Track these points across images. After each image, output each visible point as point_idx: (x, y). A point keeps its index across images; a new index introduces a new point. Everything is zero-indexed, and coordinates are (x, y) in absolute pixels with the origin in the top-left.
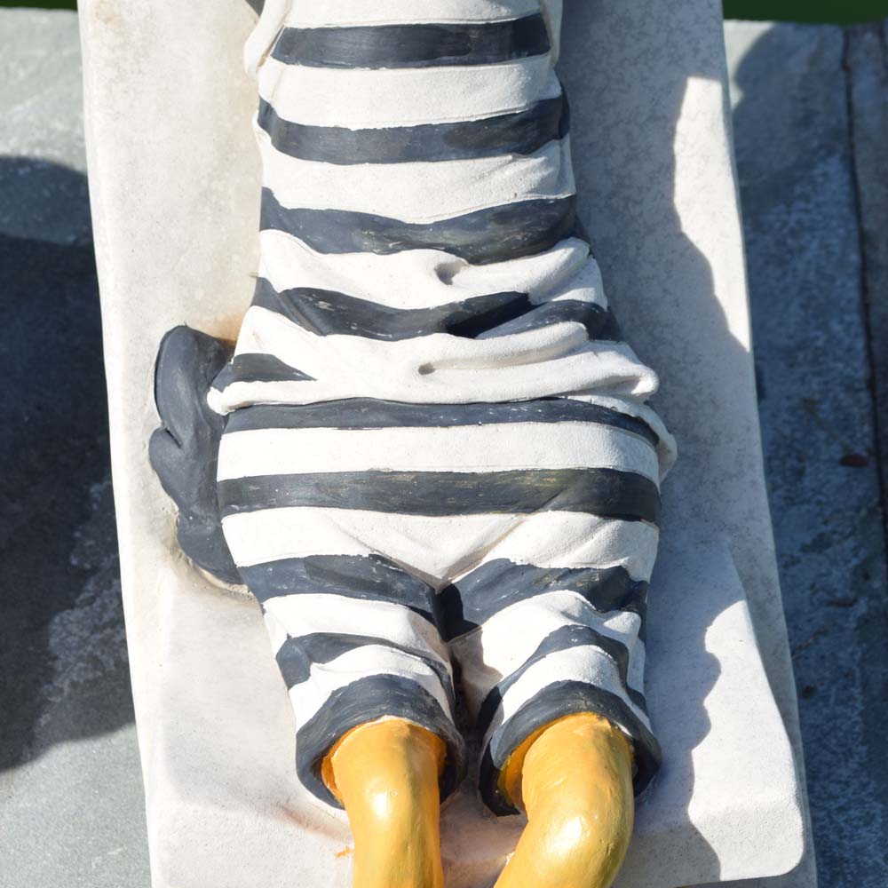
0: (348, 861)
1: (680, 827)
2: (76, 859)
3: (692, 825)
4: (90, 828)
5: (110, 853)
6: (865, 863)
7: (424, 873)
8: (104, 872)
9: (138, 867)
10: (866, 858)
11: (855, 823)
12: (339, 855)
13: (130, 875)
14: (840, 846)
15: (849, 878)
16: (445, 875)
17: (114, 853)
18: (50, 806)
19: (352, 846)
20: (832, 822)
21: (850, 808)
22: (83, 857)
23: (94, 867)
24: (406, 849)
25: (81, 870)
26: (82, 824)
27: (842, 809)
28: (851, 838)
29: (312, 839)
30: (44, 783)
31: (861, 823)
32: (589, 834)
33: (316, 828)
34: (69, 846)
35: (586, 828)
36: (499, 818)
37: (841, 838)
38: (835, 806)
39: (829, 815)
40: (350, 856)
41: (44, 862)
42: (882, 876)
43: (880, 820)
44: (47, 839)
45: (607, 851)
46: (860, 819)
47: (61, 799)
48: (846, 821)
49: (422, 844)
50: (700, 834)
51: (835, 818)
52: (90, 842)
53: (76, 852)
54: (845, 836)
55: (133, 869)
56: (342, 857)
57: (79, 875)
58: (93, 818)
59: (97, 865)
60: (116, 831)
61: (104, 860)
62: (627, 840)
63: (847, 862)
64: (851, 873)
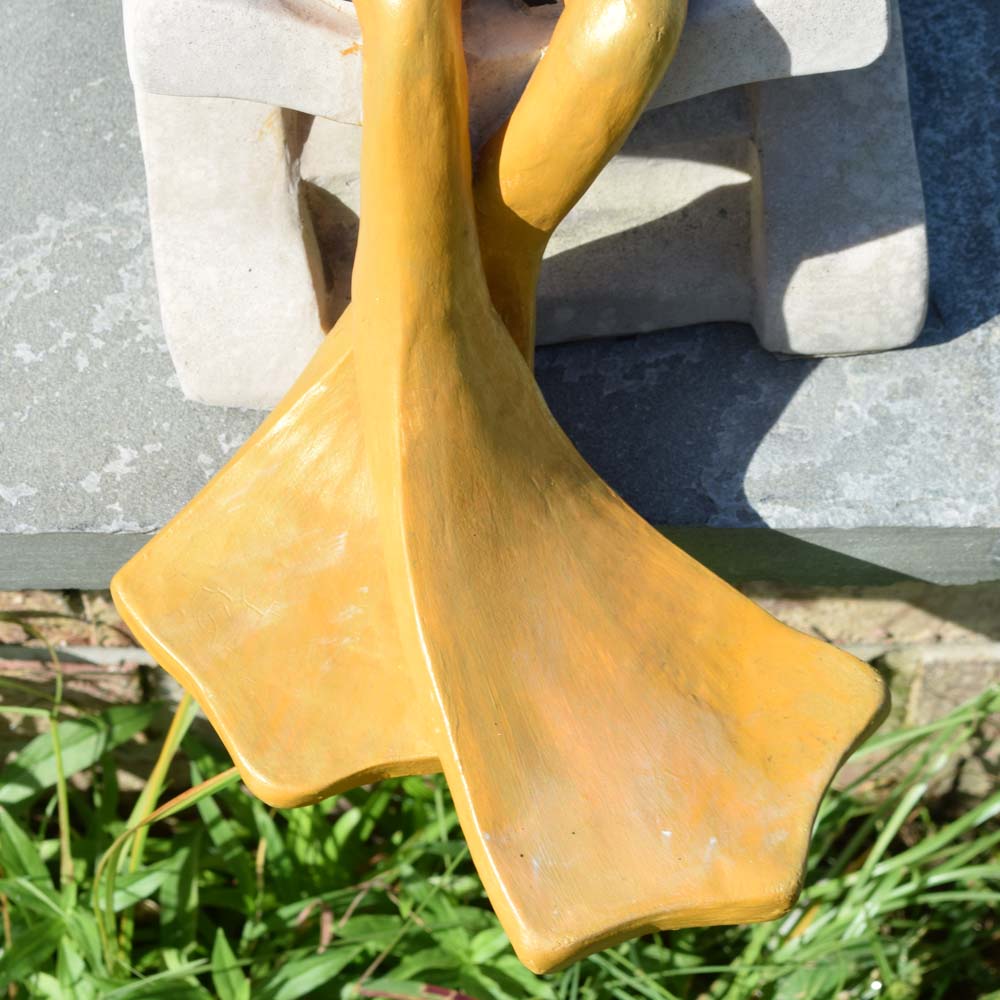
0: (357, 59)
1: (743, 11)
2: (51, 91)
3: (757, 9)
4: (67, 57)
5: (91, 84)
6: (966, 78)
7: (443, 67)
8: (84, 105)
9: (123, 99)
10: (967, 72)
11: (954, 32)
12: (346, 53)
13: (115, 109)
14: (936, 58)
15: (947, 94)
16: (469, 73)
17: (96, 83)
18: (18, 32)
19: (360, 42)
20: (927, 32)
21: (948, 16)
22: (59, 89)
23: (72, 99)
24: (422, 39)
25: (58, 103)
26: (57, 51)
27: (939, 18)
28: (950, 50)
29: (314, 34)
30: (11, 6)
31: (962, 32)
32: (635, 16)
33: (318, 22)
34: (43, 77)
35: (631, 10)
36: (532, 9)
37: (938, 50)
38: (932, 14)
39: (924, 24)
40: (359, 53)
41: (15, 96)
42: (985, 92)
43: (984, 28)
44: (17, 69)
45: (657, 36)
46: (959, 28)
47: (31, 24)
48: (944, 31)
49: (441, 34)
50: (767, 20)
51: (931, 27)
52: (67, 72)
53: (51, 84)
54: (942, 48)
55: (117, 101)
56: (349, 55)
57: (56, 109)
58: (69, 45)
59: (75, 97)
60: (96, 58)
61: (84, 92)
62: (681, 25)
63: (945, 76)
64: (950, 89)
